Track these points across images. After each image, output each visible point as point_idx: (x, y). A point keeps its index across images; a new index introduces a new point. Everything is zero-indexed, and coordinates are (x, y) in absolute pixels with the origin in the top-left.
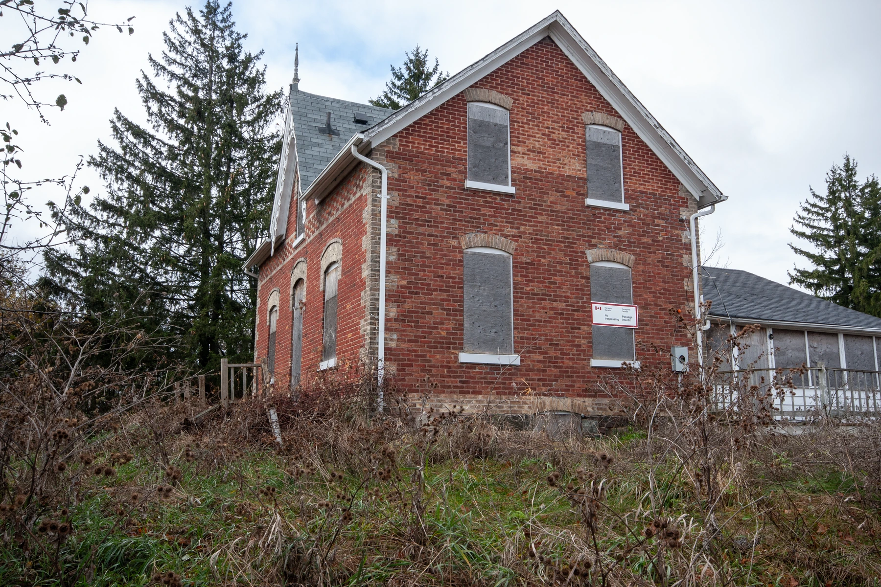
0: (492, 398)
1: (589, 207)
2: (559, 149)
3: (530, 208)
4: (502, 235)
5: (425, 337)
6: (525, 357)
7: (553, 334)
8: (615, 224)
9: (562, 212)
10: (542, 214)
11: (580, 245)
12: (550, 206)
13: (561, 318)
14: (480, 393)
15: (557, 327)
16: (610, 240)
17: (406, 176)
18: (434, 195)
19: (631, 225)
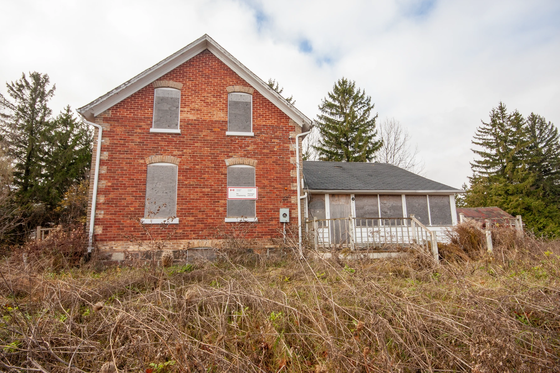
0: (161, 242)
1: (228, 136)
2: (211, 107)
3: (190, 140)
4: (172, 155)
5: (121, 212)
6: (183, 219)
7: (202, 205)
8: (245, 144)
9: (210, 140)
10: (197, 142)
11: (221, 157)
12: (203, 138)
13: (207, 197)
14: (153, 239)
15: (204, 202)
16: (242, 153)
17: (114, 129)
18: (131, 138)
19: (256, 144)
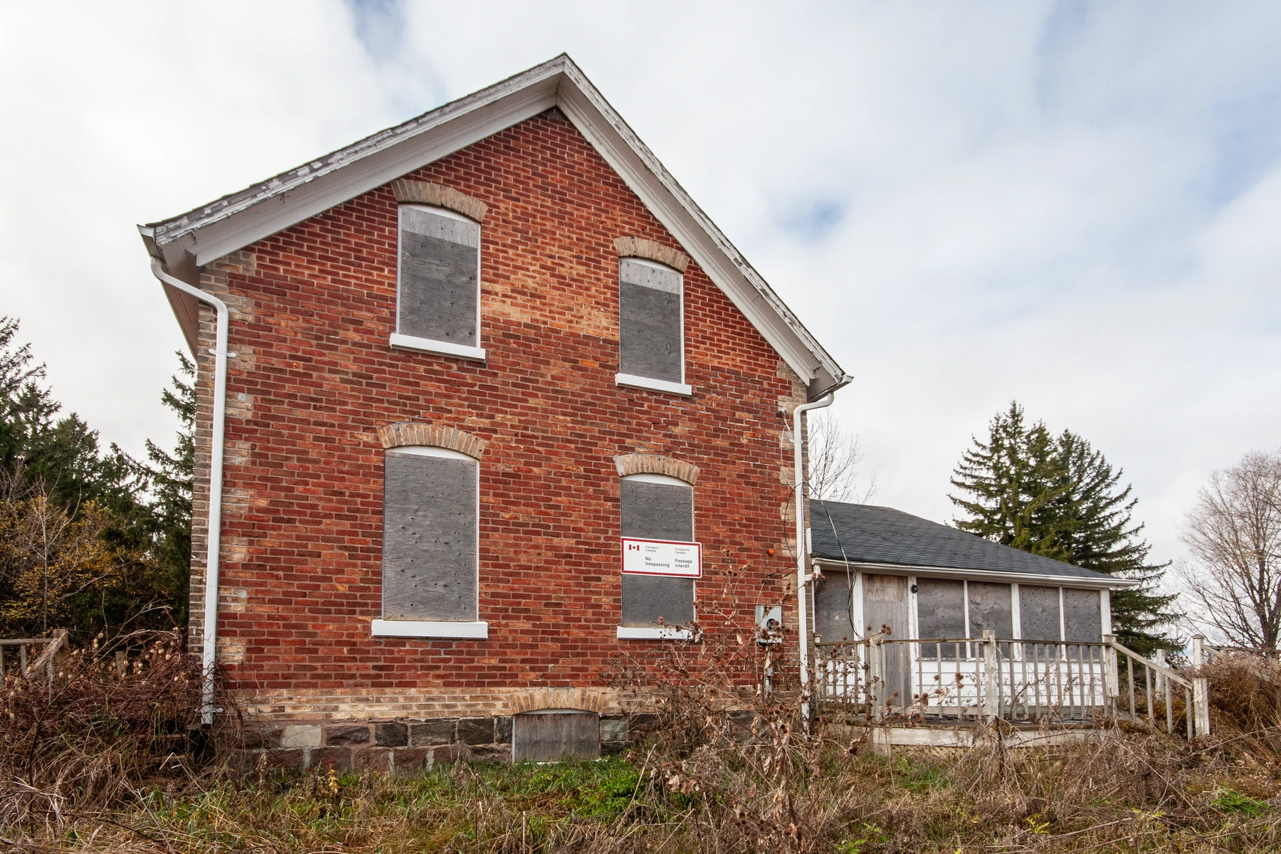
0: (435, 692)
1: (621, 387)
2: (572, 292)
3: (514, 385)
4: (461, 428)
5: (305, 595)
6: (499, 625)
7: (552, 587)
8: (667, 416)
9: (573, 394)
10: (536, 396)
11: (604, 448)
12: (550, 384)
13: (567, 563)
14: (413, 685)
15: (560, 577)
16: (658, 440)
17: (270, 320)
18: (329, 356)
19: (695, 419)
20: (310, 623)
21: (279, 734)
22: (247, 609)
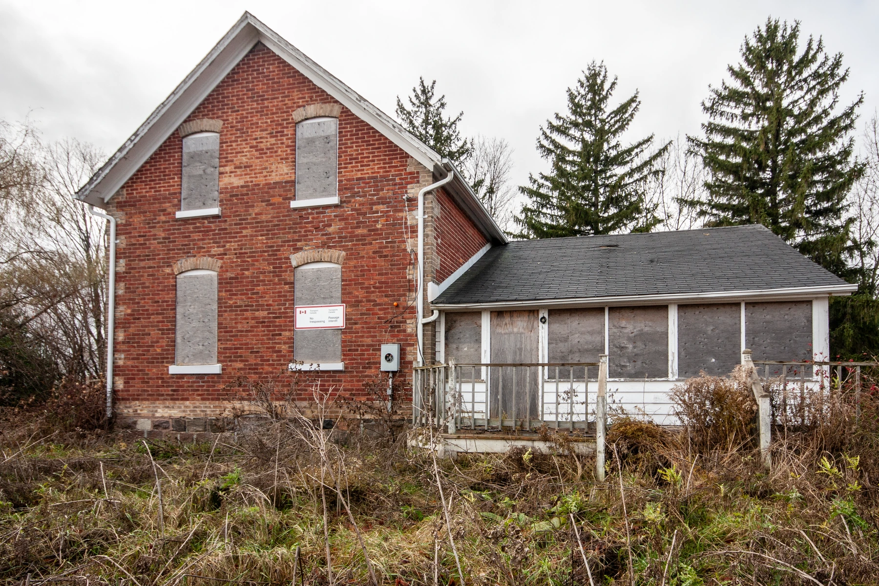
0: (197, 403)
1: (295, 209)
2: (267, 157)
3: (236, 224)
4: (209, 256)
5: (144, 355)
6: (227, 366)
7: (254, 342)
8: (324, 222)
9: (267, 222)
10: (246, 228)
11: (284, 252)
12: (254, 218)
13: (263, 327)
14: (187, 399)
15: (258, 335)
16: (318, 239)
17: (131, 220)
18: (153, 231)
19: (343, 219)
20: (147, 369)
21: (135, 423)
22: (124, 363)
